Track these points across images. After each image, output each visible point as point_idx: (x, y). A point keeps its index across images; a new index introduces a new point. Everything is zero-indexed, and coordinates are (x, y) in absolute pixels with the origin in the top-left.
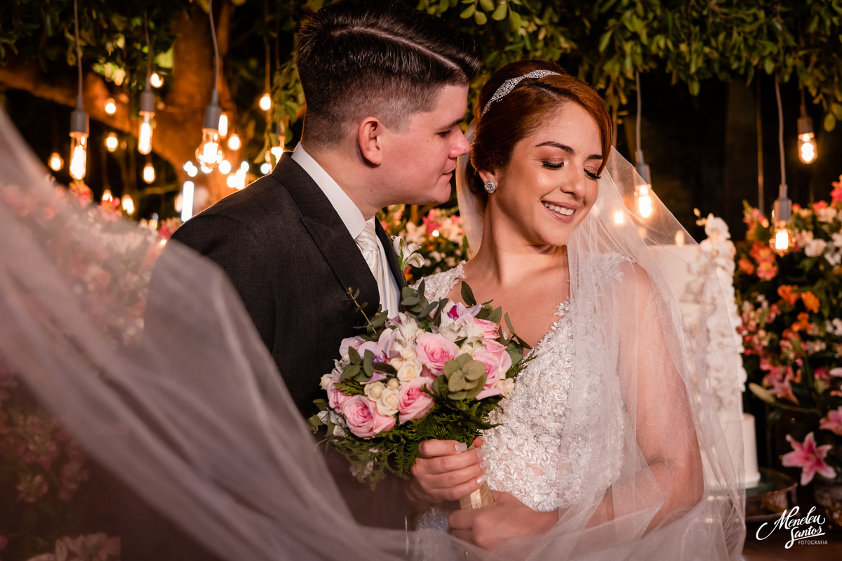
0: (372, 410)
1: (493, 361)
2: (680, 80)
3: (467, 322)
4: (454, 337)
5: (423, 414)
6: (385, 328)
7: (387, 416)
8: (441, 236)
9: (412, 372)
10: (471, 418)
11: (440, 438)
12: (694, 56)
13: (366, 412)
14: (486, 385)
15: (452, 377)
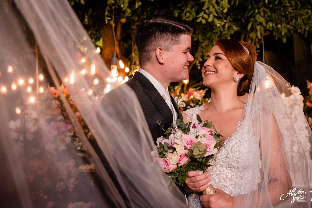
0: (168, 163)
1: (209, 143)
2: (279, 38)
3: (199, 129)
4: (195, 136)
5: (186, 163)
6: (171, 134)
7: (174, 164)
8: (194, 98)
9: (181, 149)
10: (203, 163)
11: (193, 170)
12: (283, 29)
13: (166, 164)
14: (207, 151)
15: (194, 150)
